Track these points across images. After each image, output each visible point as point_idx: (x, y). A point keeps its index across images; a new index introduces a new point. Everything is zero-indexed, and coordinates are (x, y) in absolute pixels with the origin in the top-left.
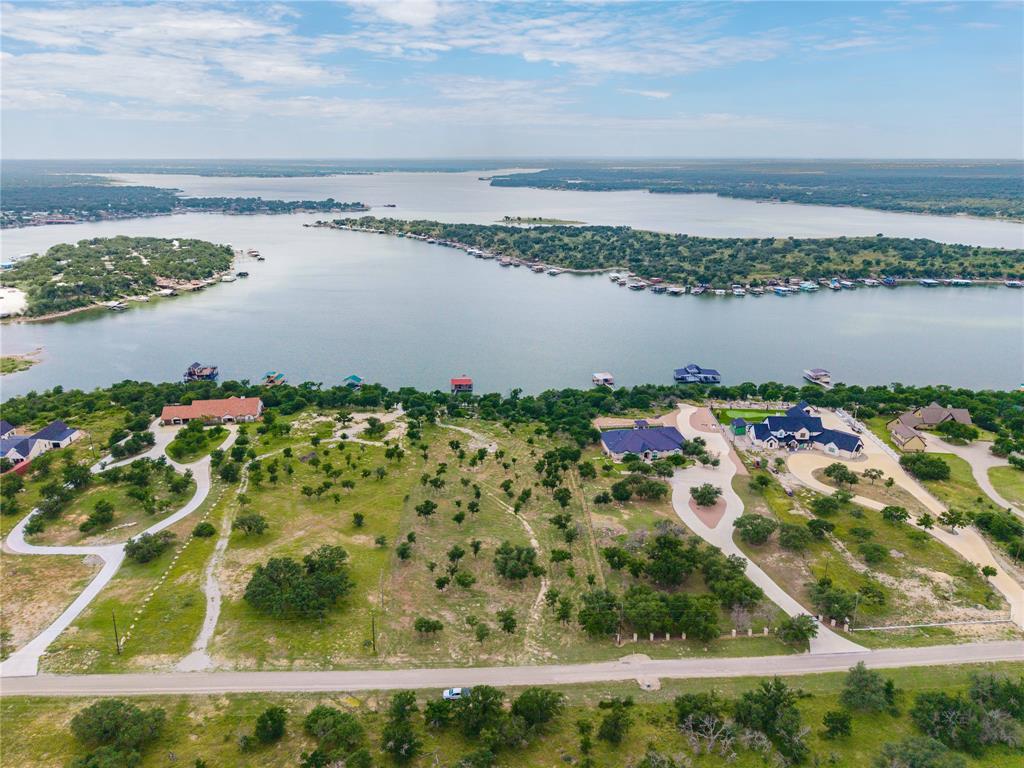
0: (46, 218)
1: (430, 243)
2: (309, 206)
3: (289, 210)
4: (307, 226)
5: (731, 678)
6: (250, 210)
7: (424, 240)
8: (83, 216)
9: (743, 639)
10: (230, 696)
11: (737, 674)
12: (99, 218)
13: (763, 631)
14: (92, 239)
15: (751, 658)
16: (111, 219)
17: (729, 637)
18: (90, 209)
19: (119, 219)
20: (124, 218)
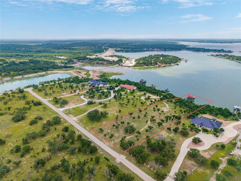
0: (157, 50)
1: (239, 63)
2: (215, 51)
3: (209, 51)
4: (208, 55)
5: (133, 172)
6: (198, 51)
7: (238, 61)
8: (163, 50)
9: (149, 169)
10: (71, 124)
11: (135, 172)
12: (166, 51)
13: (155, 170)
14: (157, 54)
15: (144, 173)
16: (168, 51)
17: (147, 166)
18: (165, 49)
19: (170, 51)
20: (171, 51)
